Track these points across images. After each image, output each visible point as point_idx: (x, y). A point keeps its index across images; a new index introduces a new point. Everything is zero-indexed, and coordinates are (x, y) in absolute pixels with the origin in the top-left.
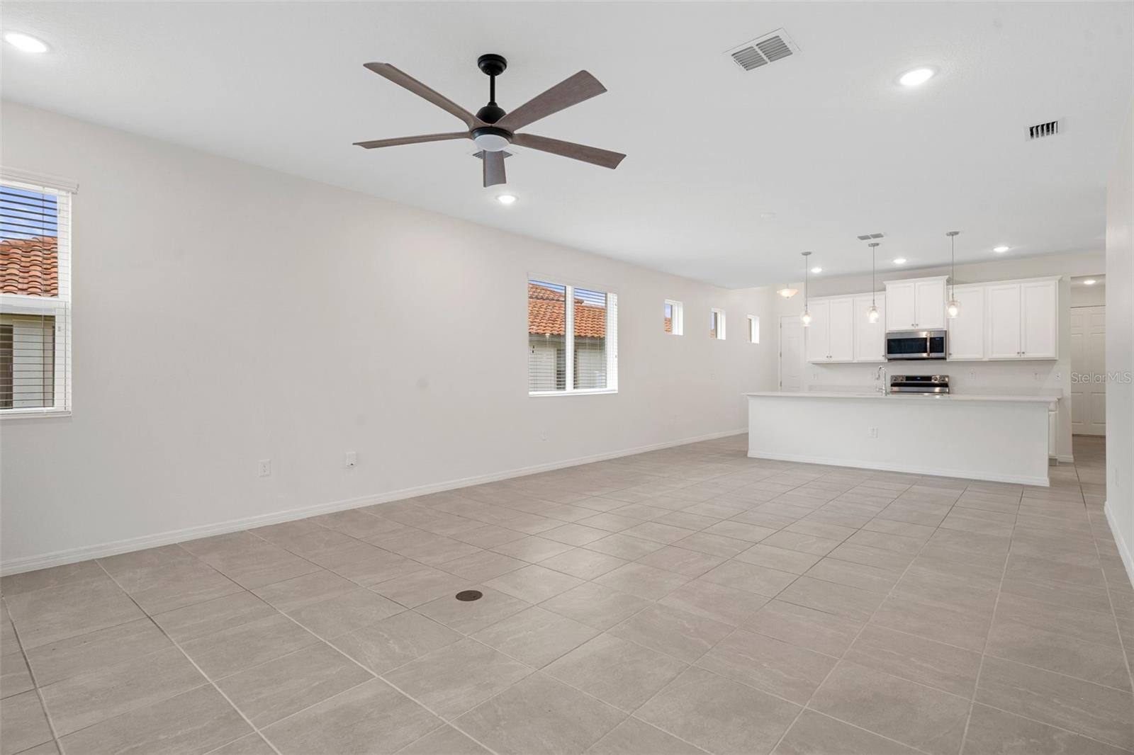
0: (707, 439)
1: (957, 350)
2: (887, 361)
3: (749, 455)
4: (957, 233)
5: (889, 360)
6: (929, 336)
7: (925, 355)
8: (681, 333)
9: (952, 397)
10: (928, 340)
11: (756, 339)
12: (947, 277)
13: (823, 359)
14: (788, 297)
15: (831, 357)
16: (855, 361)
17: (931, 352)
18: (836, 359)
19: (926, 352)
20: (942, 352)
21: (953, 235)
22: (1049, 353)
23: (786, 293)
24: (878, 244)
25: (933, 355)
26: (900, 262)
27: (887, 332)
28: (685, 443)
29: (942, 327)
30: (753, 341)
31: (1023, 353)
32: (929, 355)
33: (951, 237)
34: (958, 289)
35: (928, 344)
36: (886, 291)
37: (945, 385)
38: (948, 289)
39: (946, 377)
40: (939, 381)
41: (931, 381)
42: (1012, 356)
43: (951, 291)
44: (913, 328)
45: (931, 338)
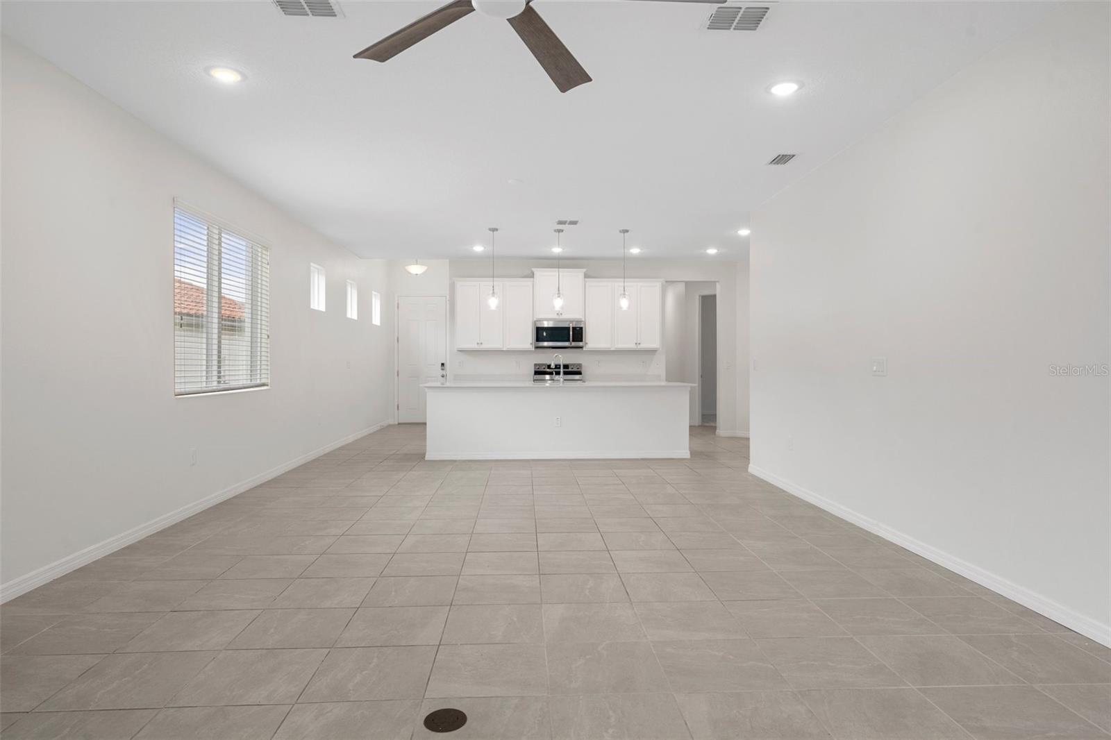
0: (343, 444)
1: (592, 339)
2: (534, 349)
3: (427, 458)
4: (627, 231)
5: (537, 347)
6: (571, 326)
7: (567, 344)
8: (322, 308)
9: (586, 384)
10: (571, 329)
12: (585, 270)
13: (474, 346)
14: (417, 275)
15: (481, 344)
16: (504, 349)
17: (573, 341)
18: (486, 346)
19: (568, 340)
20: (582, 341)
21: (624, 233)
22: (655, 344)
23: (416, 269)
24: (562, 231)
25: (574, 344)
26: (557, 250)
27: (535, 319)
28: (327, 451)
29: (581, 317)
31: (641, 343)
32: (571, 344)
33: (622, 234)
34: (591, 283)
35: (571, 333)
36: (533, 277)
37: (579, 373)
38: (585, 282)
39: (580, 365)
40: (575, 369)
41: (568, 368)
42: (632, 346)
43: (587, 284)
44: (557, 317)
45: (573, 328)
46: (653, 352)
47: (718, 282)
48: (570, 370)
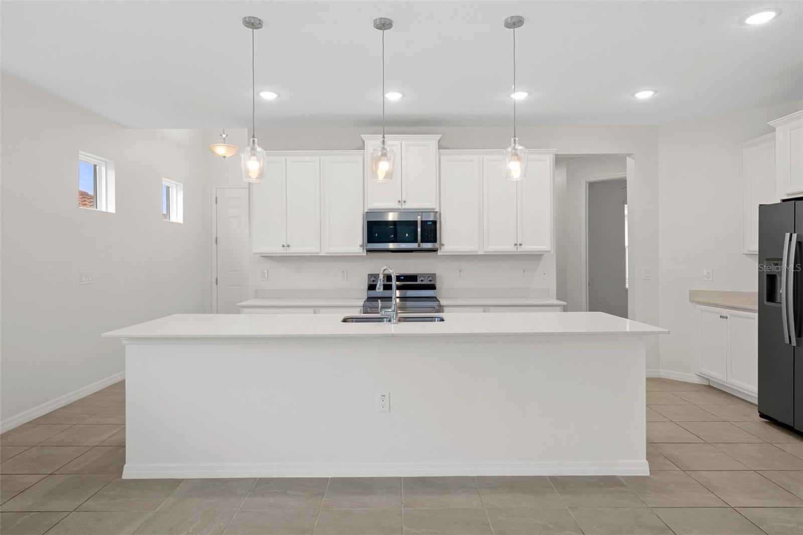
1: (451, 238)
2: (365, 254)
5: (369, 251)
6: (419, 218)
7: (413, 246)
10: (419, 224)
11: (177, 215)
12: (439, 136)
13: (277, 250)
14: (225, 157)
15: (288, 246)
16: (322, 254)
17: (422, 242)
18: (295, 249)
19: (416, 240)
20: (435, 241)
22: (542, 246)
23: (224, 150)
25: (429, 245)
27: (366, 211)
29: (434, 205)
30: (173, 219)
31: (521, 245)
32: (419, 246)
34: (449, 157)
35: (419, 230)
36: (364, 149)
37: (433, 287)
38: (440, 154)
39: (433, 276)
40: (426, 282)
41: (417, 281)
42: (509, 248)
43: (443, 158)
44: (399, 207)
45: (422, 222)
46: (536, 257)
47: (629, 155)
48: (419, 282)
